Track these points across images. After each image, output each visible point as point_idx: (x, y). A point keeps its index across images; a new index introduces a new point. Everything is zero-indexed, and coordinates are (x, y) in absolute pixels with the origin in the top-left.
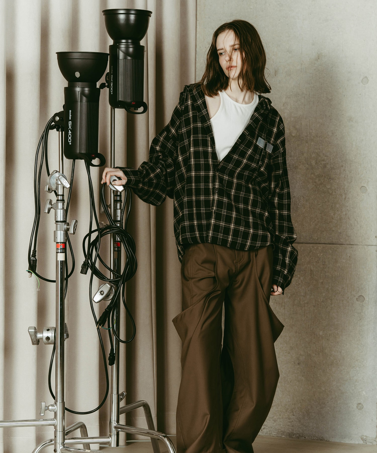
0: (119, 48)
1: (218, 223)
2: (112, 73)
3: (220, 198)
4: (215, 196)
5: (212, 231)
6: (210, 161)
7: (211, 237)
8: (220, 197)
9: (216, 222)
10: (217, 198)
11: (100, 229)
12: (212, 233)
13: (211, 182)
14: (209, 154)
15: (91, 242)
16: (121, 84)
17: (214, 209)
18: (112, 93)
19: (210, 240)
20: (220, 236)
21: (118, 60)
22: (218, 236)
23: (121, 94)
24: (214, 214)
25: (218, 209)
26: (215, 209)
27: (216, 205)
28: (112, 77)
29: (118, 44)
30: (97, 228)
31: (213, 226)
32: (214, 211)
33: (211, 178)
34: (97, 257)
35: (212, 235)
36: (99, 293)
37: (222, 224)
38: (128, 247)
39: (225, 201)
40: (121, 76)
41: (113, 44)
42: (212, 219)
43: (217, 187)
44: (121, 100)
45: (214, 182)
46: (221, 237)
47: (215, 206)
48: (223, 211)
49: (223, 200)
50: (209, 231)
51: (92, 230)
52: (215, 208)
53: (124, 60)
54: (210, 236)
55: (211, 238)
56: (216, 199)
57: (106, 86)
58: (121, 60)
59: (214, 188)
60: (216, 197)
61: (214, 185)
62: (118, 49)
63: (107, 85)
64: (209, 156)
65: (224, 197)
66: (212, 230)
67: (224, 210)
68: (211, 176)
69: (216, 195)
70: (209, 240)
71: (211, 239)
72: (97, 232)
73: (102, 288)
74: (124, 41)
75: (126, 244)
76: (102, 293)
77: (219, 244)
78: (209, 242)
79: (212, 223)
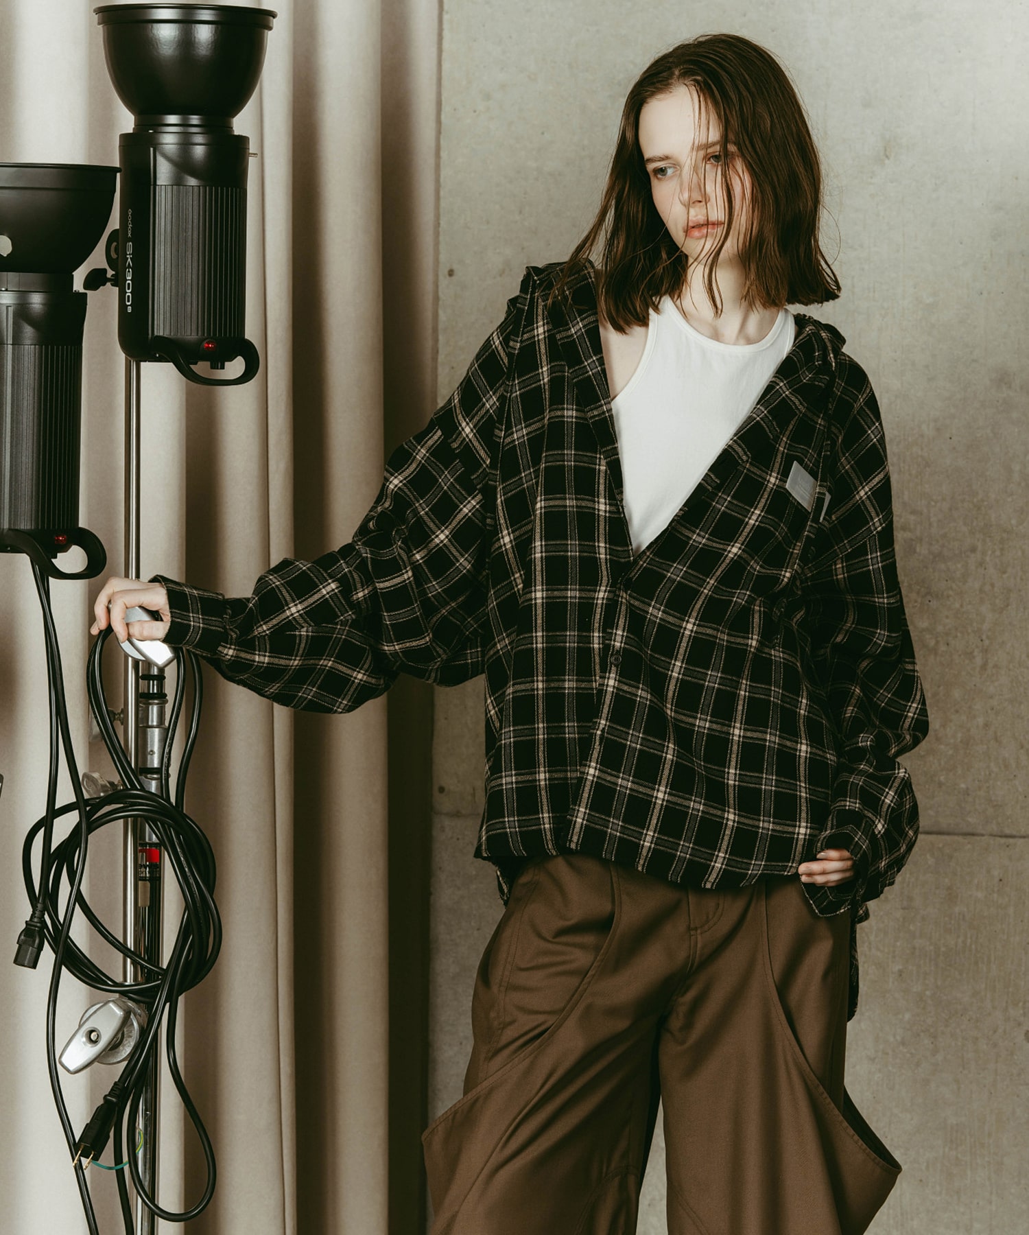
0: (156, 145)
1: (609, 778)
2: (130, 235)
3: (626, 688)
4: (608, 678)
5: (586, 809)
6: (602, 550)
7: (581, 827)
8: (627, 684)
9: (603, 776)
10: (614, 687)
11: (87, 802)
12: (585, 813)
13: (597, 625)
14: (599, 524)
15: (53, 848)
17: (601, 727)
18: (130, 309)
19: (575, 839)
20: (615, 827)
21: (152, 187)
22: (607, 827)
23: (161, 311)
24: (600, 744)
25: (615, 726)
26: (606, 725)
27: (607, 712)
28: (131, 250)
29: (151, 131)
30: (74, 800)
31: (590, 790)
32: (598, 732)
33: (598, 610)
34: (77, 904)
35: (584, 822)
36: (81, 1039)
37: (625, 783)
39: (641, 697)
40: (162, 248)
41: (134, 130)
42: (590, 761)
43: (618, 644)
44: (161, 334)
45: (609, 624)
46: (615, 833)
47: (603, 715)
48: (632, 735)
49: (637, 696)
50: (577, 808)
51: (57, 806)
52: (602, 722)
53: (176, 187)
54: (578, 826)
55: (580, 832)
56: (610, 690)
57: (109, 280)
58: (163, 187)
59: (606, 649)
60: (612, 682)
61: (608, 636)
62: (152, 149)
63: (112, 276)
64: (599, 531)
65: (641, 686)
66: (587, 805)
67: (635, 733)
68: (600, 606)
69: (612, 675)
70: (571, 841)
71: (579, 837)
72: (77, 811)
73: (92, 1018)
74: (173, 119)
76: (94, 1036)
78: (573, 846)
79: (590, 778)
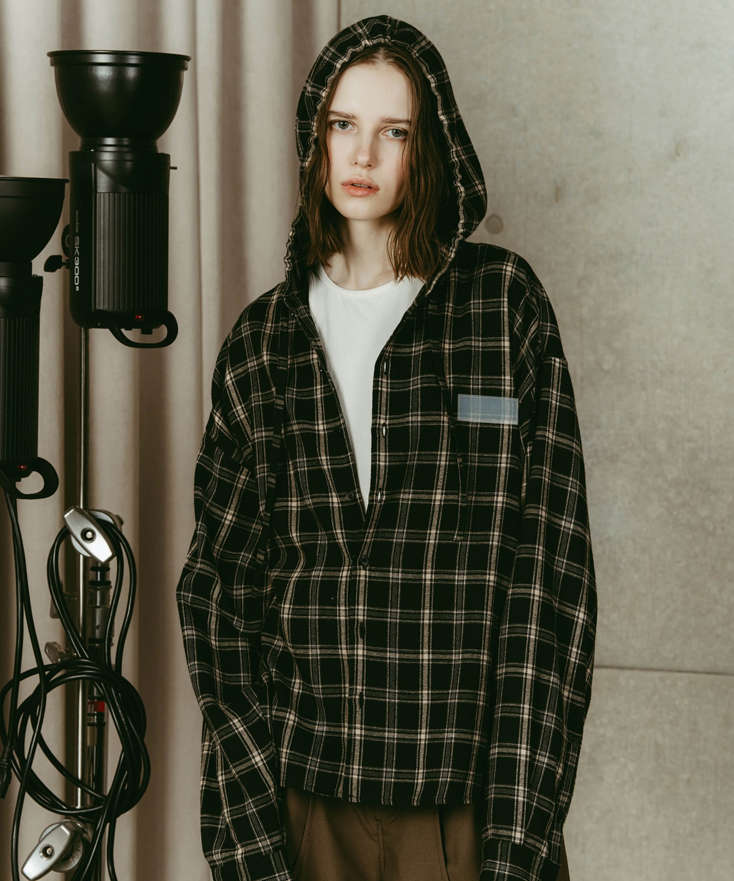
0: (97, 162)
1: (376, 734)
2: (77, 231)
3: (375, 654)
4: (357, 649)
5: (359, 765)
6: (340, 536)
7: (358, 782)
8: (375, 651)
9: (369, 733)
10: (363, 656)
11: (45, 668)
12: (359, 769)
13: (342, 600)
14: (334, 515)
15: (20, 703)
16: (102, 262)
17: (359, 692)
18: (77, 289)
19: (354, 793)
20: (389, 775)
21: (93, 194)
22: (382, 777)
23: (102, 291)
24: (361, 707)
25: (372, 689)
26: (362, 689)
27: (363, 677)
28: (77, 243)
29: (92, 150)
30: (36, 666)
31: (360, 748)
32: (357, 697)
33: (343, 587)
34: (38, 745)
35: (360, 777)
36: (38, 854)
37: (391, 735)
38: (123, 720)
39: (390, 658)
40: (102, 241)
41: (80, 148)
42: (355, 723)
43: (361, 618)
44: (102, 308)
45: (352, 601)
46: (390, 780)
47: (359, 681)
48: (389, 692)
49: (386, 658)
50: (351, 766)
51: (22, 671)
52: (359, 687)
53: (111, 194)
54: (355, 782)
55: (358, 787)
56: (360, 658)
57: (64, 264)
58: (102, 194)
59: (351, 623)
60: (360, 652)
61: (351, 612)
62: (93, 164)
63: (67, 260)
64: (334, 520)
65: (388, 649)
66: (359, 762)
67: (391, 690)
68: (344, 583)
69: (360, 646)
70: (351, 796)
71: (358, 791)
72: (38, 675)
73: (47, 837)
74: (110, 141)
75: (120, 711)
76: (48, 851)
77: (387, 803)
78: (354, 800)
79: (358, 738)
